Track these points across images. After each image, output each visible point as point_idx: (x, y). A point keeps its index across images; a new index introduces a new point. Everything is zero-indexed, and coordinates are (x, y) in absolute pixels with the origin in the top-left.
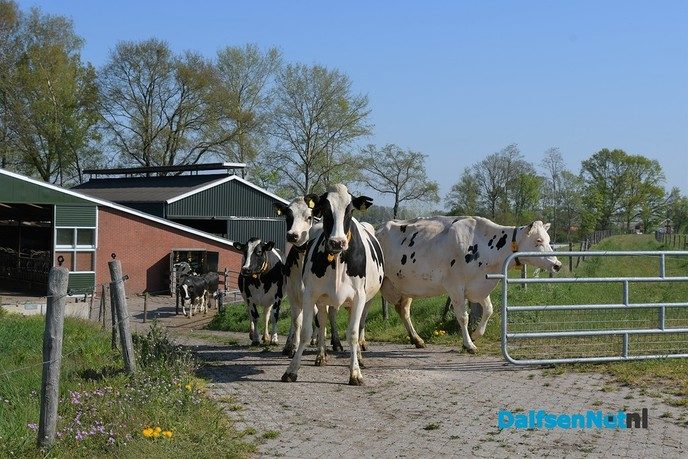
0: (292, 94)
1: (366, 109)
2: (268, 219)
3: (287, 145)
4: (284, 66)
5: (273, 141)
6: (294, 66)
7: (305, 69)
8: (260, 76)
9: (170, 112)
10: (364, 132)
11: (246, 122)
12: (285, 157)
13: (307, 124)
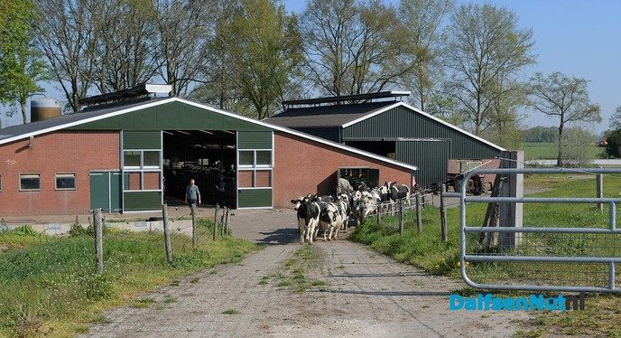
0: (466, 30)
1: (531, 41)
2: (432, 139)
3: (461, 75)
4: (458, 6)
5: (449, 72)
6: (467, 6)
7: (477, 8)
8: (436, 15)
9: (355, 50)
10: (529, 61)
11: (423, 56)
12: (460, 86)
13: (479, 56)
